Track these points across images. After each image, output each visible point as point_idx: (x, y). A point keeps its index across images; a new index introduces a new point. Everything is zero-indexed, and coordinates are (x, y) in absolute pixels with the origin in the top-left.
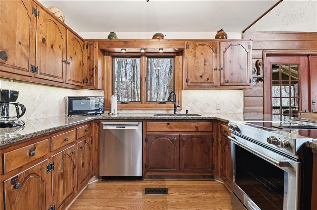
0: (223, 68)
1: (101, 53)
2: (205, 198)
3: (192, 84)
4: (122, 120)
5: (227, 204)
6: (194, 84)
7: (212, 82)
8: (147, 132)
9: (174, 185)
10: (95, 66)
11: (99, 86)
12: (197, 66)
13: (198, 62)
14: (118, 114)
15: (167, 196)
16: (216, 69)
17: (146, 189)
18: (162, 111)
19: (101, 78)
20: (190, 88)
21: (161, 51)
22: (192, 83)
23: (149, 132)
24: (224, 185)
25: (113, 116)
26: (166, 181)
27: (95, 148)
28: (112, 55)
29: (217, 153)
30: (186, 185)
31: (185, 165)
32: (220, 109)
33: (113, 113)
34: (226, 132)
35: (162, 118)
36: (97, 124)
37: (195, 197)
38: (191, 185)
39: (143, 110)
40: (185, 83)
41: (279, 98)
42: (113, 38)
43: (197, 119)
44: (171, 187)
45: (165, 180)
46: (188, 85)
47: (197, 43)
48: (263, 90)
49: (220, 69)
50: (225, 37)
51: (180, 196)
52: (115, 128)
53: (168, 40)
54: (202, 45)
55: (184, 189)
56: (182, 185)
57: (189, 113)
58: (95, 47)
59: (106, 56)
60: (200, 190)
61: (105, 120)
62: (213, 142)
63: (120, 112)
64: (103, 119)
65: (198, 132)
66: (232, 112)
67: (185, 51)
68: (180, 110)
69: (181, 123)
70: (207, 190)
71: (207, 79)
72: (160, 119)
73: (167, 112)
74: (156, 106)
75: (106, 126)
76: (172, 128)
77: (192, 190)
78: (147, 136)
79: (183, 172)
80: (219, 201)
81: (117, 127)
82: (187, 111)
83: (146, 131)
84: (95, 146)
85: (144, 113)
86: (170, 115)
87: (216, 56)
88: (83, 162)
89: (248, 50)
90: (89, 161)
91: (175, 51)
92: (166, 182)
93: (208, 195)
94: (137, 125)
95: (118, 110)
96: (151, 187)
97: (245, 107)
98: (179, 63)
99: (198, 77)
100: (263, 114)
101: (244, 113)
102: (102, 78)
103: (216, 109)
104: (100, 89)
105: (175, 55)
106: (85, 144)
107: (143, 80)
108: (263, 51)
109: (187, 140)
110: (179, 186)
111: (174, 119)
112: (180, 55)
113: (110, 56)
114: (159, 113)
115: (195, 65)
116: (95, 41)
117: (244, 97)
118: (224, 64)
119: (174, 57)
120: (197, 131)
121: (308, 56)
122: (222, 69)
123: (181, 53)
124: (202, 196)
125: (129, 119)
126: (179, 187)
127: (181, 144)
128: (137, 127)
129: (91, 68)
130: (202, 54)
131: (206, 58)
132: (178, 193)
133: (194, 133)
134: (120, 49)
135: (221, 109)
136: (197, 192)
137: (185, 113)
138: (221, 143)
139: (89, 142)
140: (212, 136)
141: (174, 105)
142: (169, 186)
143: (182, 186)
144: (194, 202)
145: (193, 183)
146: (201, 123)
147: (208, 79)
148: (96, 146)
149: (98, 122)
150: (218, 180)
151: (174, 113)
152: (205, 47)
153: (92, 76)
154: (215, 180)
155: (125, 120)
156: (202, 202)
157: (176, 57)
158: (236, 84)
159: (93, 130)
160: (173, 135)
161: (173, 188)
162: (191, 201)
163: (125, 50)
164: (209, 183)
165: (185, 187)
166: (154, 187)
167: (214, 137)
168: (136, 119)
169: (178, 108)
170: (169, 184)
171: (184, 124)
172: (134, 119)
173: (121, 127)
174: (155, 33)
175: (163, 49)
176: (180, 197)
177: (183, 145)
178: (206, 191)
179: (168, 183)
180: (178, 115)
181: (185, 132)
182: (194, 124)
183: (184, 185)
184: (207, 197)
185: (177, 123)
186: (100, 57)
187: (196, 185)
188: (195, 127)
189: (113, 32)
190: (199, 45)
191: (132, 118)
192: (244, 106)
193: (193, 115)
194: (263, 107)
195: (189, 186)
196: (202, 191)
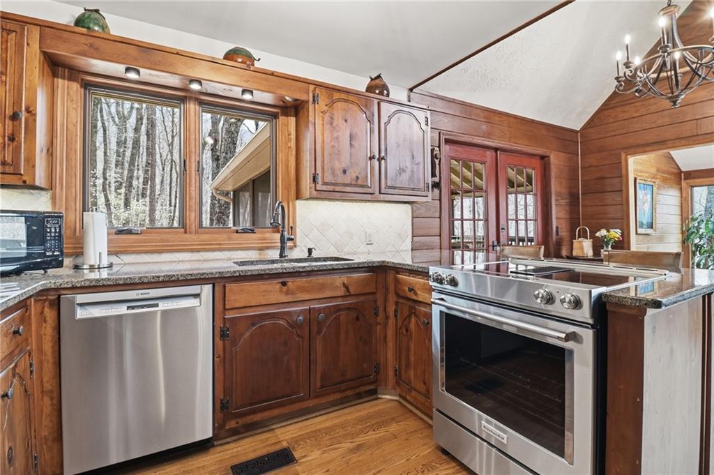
0: (385, 158)
1: (46, 65)
2: (378, 443)
3: (325, 188)
4: (149, 283)
5: (422, 439)
6: (330, 188)
7: (365, 184)
8: (227, 312)
9: (299, 434)
10: (23, 108)
11: (40, 178)
12: (336, 146)
13: (337, 138)
14: (110, 266)
15: (297, 468)
16: (372, 158)
17: (231, 467)
18: (247, 252)
19: (45, 151)
20: (320, 195)
21: (247, 97)
22: (325, 184)
23: (231, 312)
24: (400, 403)
25: (94, 276)
26: (276, 430)
27: (42, 386)
28: (82, 80)
29: (385, 337)
30: (328, 424)
31: (323, 378)
32: (372, 244)
33: (92, 263)
34: (413, 289)
35: (269, 269)
36: (47, 303)
37: (358, 448)
38: (337, 421)
39: (192, 251)
40: (310, 183)
41: (460, 222)
42: (96, 28)
43: (349, 268)
44: (297, 441)
45: (273, 429)
46: (318, 189)
47: (337, 95)
48: (439, 206)
49: (380, 159)
50: (385, 92)
51: (325, 455)
52: (122, 310)
53: (270, 73)
54: (346, 101)
55: (328, 437)
56: (319, 427)
57: (315, 255)
58: (28, 44)
59: (60, 81)
60: (360, 427)
61: (81, 288)
62: (376, 314)
63: (114, 259)
64: (74, 288)
65: (350, 295)
66: (394, 249)
67: (311, 107)
68: (291, 248)
69: (313, 279)
70: (374, 422)
71: (355, 178)
72: (263, 273)
73: (260, 255)
74: (229, 239)
75: (86, 307)
76: (293, 293)
77: (344, 432)
78: (226, 320)
79: (317, 396)
80: (407, 439)
81: (129, 308)
82: (310, 251)
83: (225, 309)
84: (42, 381)
85: (196, 259)
86: (273, 262)
87: (372, 131)
88: (10, 449)
89: (424, 126)
90: (27, 436)
91: (281, 103)
92: (278, 432)
93: (381, 433)
94: (197, 296)
95: (110, 253)
96: (243, 459)
97: (414, 238)
98: (289, 135)
99: (338, 172)
100: (439, 250)
101: (412, 250)
102: (48, 150)
103: (365, 244)
104: (43, 186)
105: (278, 113)
106: (15, 381)
107: (190, 167)
108: (440, 133)
109: (327, 317)
110: (312, 432)
111: (298, 269)
112: (291, 116)
113: (78, 82)
114: (242, 256)
115: (333, 143)
116: (27, 23)
117: (413, 217)
118: (386, 149)
119: (275, 116)
120: (348, 294)
121: (496, 149)
122: (383, 158)
123: (293, 111)
124: (371, 439)
125: (174, 281)
126: (314, 436)
127: (314, 328)
128: (198, 300)
129: (9, 112)
130: (346, 121)
131: (355, 132)
132: (319, 450)
133: (340, 300)
134: (122, 68)
135: (375, 243)
136: (358, 435)
137: (306, 255)
138: (396, 316)
139: (25, 371)
140: (376, 301)
141: (278, 236)
142: (289, 441)
143: (320, 430)
144: (361, 458)
145: (341, 416)
146: (355, 275)
147: (357, 178)
148: (45, 380)
149: (53, 299)
150: (386, 394)
151: (281, 255)
152: (351, 106)
153: (12, 139)
154: (379, 396)
155: (158, 282)
156: (376, 452)
157: (282, 118)
158: (406, 192)
159: (34, 328)
160: (295, 311)
161: (302, 443)
162: (355, 458)
163: (138, 72)
164: (371, 407)
165: (328, 431)
166: (252, 456)
167: (379, 303)
168: (196, 279)
169: (289, 244)
170: (288, 436)
171: (321, 281)
172: (189, 277)
173: (142, 307)
174: (232, 46)
175: (254, 91)
176: (328, 459)
177: (319, 332)
178: (373, 425)
179: (283, 435)
180: (292, 261)
181: (321, 301)
182: (340, 280)
183: (323, 426)
184: (380, 437)
185: (304, 279)
186: (43, 81)
187: (349, 418)
188: (344, 285)
189: (97, 11)
190: (339, 100)
191: (181, 275)
192: (413, 236)
193: (324, 258)
194: (438, 238)
195: (335, 426)
196: (365, 428)
